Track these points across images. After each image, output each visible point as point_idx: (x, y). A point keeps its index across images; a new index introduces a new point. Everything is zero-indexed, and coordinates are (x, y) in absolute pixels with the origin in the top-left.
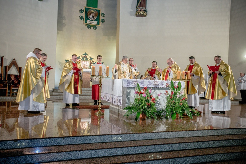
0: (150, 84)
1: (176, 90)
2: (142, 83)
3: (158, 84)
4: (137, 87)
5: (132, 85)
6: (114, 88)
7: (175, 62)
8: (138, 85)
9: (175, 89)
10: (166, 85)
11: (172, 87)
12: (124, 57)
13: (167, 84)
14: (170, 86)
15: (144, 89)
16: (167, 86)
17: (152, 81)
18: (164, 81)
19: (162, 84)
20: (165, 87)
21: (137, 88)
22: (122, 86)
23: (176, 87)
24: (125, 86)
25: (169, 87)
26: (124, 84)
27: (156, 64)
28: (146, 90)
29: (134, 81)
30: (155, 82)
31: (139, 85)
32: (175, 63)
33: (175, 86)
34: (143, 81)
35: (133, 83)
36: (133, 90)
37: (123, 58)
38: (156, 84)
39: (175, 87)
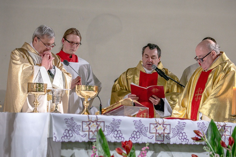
0: (140, 130)
1: (228, 152)
2: (115, 127)
3: (167, 131)
4: (97, 140)
5: (82, 133)
6: (16, 144)
7: (222, 53)
8: (101, 133)
9: (225, 150)
10: (195, 135)
11: (214, 144)
12: (41, 29)
13: (197, 132)
14: (207, 140)
15: (121, 147)
16: (197, 140)
17: (146, 121)
18: (189, 122)
19: (180, 130)
20: (191, 142)
21: (99, 147)
22: (50, 139)
23: (227, 143)
24: (58, 138)
25: (203, 143)
26: (54, 130)
27: (159, 56)
28: (128, 150)
29: (89, 122)
30: (157, 124)
31: (105, 133)
32: (224, 54)
33: (223, 139)
34: (119, 121)
35: (86, 127)
36: (83, 151)
37: (38, 33)
38: (160, 131)
39: (223, 144)
